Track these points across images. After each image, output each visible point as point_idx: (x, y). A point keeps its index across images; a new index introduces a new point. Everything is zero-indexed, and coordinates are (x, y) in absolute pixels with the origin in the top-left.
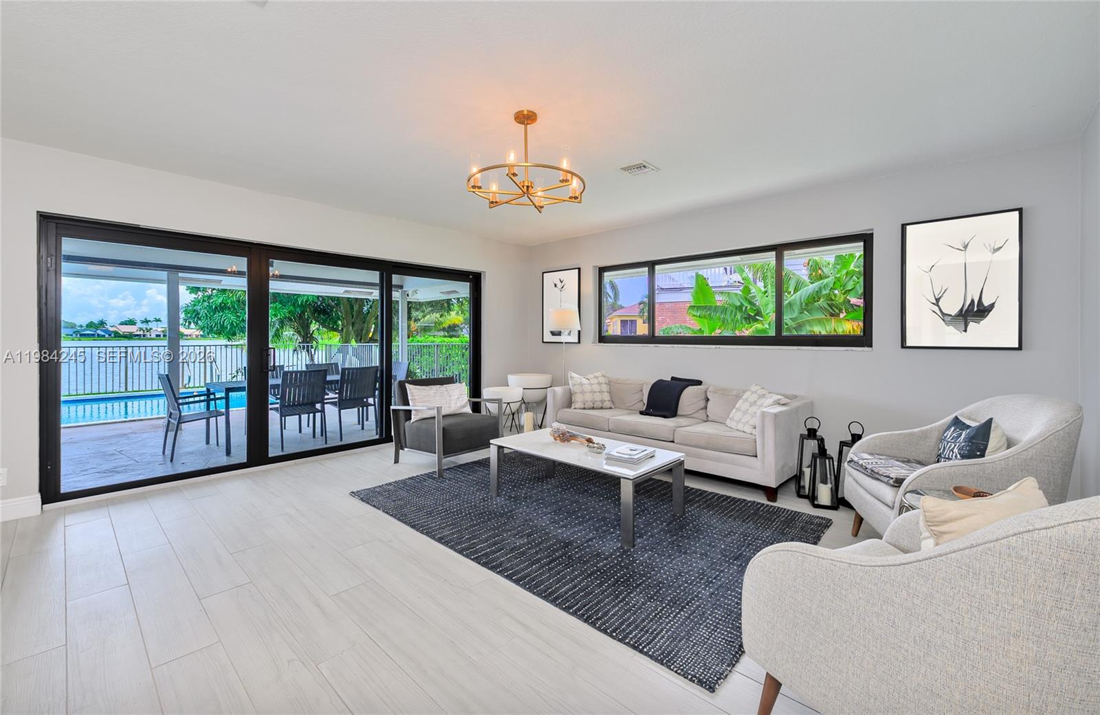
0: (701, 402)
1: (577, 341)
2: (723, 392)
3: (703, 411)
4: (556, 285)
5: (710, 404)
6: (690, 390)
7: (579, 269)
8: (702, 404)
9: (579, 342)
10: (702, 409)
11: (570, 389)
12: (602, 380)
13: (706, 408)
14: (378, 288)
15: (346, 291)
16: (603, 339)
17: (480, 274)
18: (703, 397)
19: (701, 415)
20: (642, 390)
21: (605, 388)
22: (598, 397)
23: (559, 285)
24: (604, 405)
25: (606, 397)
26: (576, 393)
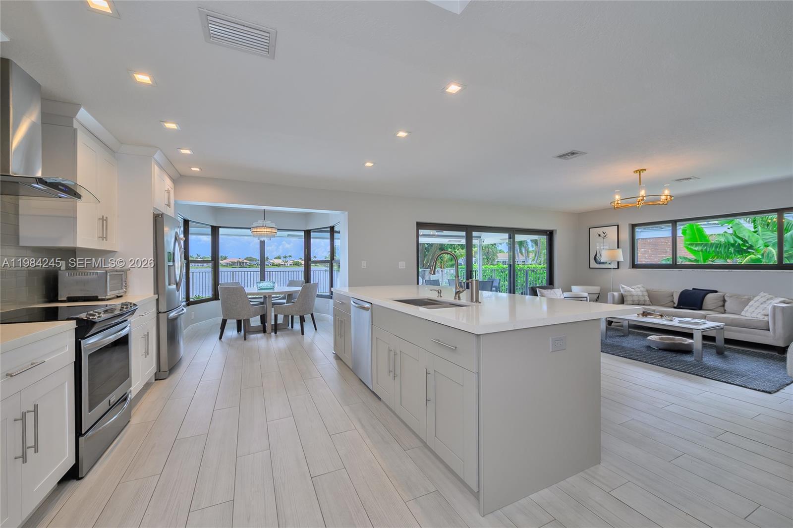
0: (720, 302)
1: (617, 267)
2: (736, 297)
3: (722, 307)
4: (599, 235)
5: (727, 304)
6: (710, 295)
7: (618, 226)
8: (721, 303)
9: (618, 268)
10: (721, 306)
11: (622, 294)
12: (642, 289)
13: (724, 306)
14: (465, 238)
15: (449, 241)
16: (634, 266)
17: (553, 231)
18: (722, 299)
19: (721, 309)
20: (672, 296)
21: (646, 294)
22: (642, 299)
23: (602, 235)
24: (646, 303)
25: (647, 299)
26: (627, 296)
